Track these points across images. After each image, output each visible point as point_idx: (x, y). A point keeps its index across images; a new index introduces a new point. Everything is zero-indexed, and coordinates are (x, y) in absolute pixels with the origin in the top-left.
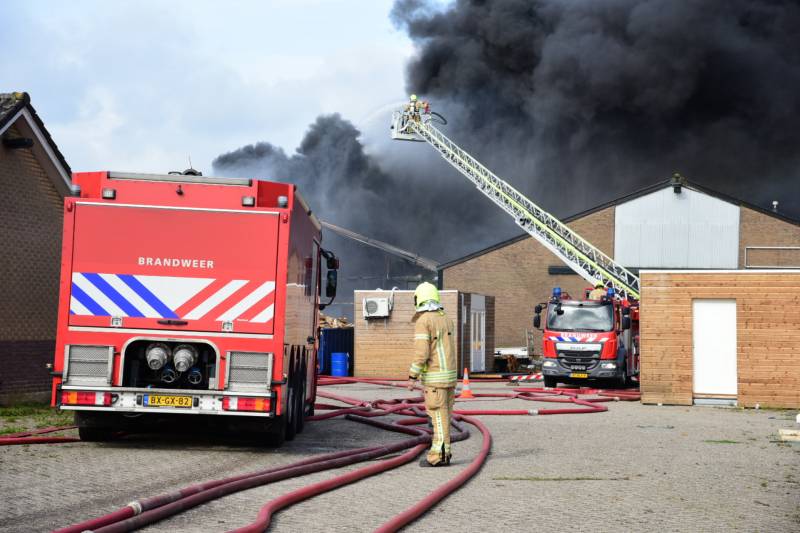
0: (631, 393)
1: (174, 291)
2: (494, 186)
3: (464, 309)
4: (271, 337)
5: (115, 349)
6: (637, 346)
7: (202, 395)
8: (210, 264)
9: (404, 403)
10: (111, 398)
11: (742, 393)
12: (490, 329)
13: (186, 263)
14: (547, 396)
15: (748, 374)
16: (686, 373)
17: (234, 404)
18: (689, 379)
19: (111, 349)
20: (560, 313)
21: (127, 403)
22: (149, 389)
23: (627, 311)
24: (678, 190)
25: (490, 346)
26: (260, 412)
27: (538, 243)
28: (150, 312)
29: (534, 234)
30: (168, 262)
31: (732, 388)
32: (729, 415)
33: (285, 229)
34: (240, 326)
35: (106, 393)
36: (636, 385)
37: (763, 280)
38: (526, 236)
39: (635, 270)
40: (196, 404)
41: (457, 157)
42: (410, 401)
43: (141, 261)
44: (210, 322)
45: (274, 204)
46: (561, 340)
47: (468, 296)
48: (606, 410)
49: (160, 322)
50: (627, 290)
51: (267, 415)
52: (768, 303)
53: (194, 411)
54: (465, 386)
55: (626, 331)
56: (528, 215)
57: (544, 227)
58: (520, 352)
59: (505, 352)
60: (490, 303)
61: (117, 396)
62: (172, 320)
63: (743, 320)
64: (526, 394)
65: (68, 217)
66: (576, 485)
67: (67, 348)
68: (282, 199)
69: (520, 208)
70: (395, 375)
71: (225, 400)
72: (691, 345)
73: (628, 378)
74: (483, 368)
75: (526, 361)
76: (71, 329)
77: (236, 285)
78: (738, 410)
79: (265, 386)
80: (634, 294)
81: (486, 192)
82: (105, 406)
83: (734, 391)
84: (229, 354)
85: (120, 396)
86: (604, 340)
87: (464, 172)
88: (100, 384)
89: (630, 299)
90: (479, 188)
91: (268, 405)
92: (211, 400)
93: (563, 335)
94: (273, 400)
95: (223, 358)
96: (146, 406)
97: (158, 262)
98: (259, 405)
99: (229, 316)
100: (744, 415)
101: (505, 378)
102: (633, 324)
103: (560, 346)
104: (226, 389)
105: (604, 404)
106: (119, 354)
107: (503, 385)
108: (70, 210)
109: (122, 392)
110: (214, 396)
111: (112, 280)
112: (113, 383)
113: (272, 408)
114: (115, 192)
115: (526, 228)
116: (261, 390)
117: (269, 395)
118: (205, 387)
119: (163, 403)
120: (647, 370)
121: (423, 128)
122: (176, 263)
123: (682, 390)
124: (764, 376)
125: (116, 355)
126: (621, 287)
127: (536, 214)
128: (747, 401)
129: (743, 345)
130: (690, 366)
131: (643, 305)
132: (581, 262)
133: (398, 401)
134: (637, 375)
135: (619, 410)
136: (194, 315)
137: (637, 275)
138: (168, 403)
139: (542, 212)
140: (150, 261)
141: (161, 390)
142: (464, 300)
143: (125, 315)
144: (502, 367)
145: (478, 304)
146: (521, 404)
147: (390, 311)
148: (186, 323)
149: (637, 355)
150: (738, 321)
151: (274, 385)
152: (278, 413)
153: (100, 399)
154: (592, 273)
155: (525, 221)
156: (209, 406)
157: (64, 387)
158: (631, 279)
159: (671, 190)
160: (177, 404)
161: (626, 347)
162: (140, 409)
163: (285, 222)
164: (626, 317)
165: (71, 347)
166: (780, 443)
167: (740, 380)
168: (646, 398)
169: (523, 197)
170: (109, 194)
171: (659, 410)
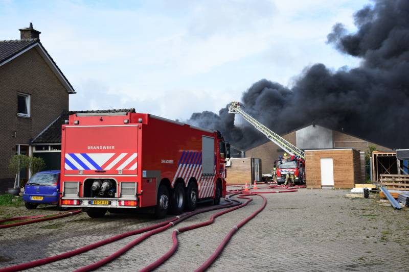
0: (303, 186)
1: (100, 159)
2: (260, 126)
3: (253, 164)
4: (136, 176)
5: (80, 183)
6: (304, 172)
7: (112, 200)
8: (113, 147)
9: (238, 191)
10: (79, 202)
11: (335, 185)
12: (260, 169)
13: (105, 148)
14: (279, 188)
15: (337, 179)
16: (319, 179)
17: (123, 203)
18: (320, 181)
19: (78, 183)
20: (281, 163)
21: (85, 204)
22: (95, 198)
23: (301, 162)
24: (314, 126)
25: (261, 174)
26: (133, 206)
27: (273, 143)
28: (92, 168)
29: (272, 140)
30: (98, 148)
31: (332, 183)
32: (332, 191)
33: (140, 131)
34: (124, 172)
35: (78, 200)
36: (305, 184)
37: (340, 152)
38: (270, 140)
39: (303, 150)
40: (110, 203)
41: (248, 118)
42: (239, 190)
43: (89, 148)
44: (114, 171)
45: (137, 122)
46: (282, 171)
47: (254, 159)
48: (297, 191)
49: (96, 171)
50: (301, 156)
51: (135, 207)
52: (342, 158)
53: (109, 206)
54: (255, 186)
55: (301, 168)
56: (270, 135)
57: (275, 138)
58: (269, 175)
59: (265, 175)
60: (260, 161)
61: (82, 201)
62: (100, 170)
63: (335, 163)
64: (273, 187)
65: (63, 132)
66: (292, 210)
67: (63, 183)
68: (140, 120)
69: (268, 133)
70: (233, 183)
71: (120, 201)
72: (320, 172)
73: (302, 182)
74: (259, 180)
75: (271, 178)
76: (65, 175)
77: (123, 155)
78: (334, 189)
79: (134, 196)
80: (303, 157)
81: (257, 128)
82: (77, 205)
83: (333, 184)
84: (120, 183)
85: (83, 201)
86: (295, 171)
87: (251, 123)
88: (75, 196)
89: (302, 158)
90: (255, 127)
91: (136, 203)
92: (116, 201)
93: (283, 170)
94: (138, 201)
95: (119, 185)
96: (92, 205)
97: (95, 148)
98: (133, 204)
99: (120, 168)
100: (336, 191)
101: (266, 183)
102: (303, 166)
103: (282, 173)
104: (120, 197)
105: (296, 189)
106: (82, 184)
107: (265, 185)
108: (64, 130)
109: (84, 200)
110: (117, 200)
111: (79, 156)
112: (80, 196)
113: (138, 205)
114: (78, 122)
115: (270, 138)
116: (133, 197)
117: (135, 199)
118: (113, 196)
119: (98, 203)
120: (308, 179)
121: (238, 110)
122: (101, 148)
123: (318, 185)
124: (341, 179)
125: (81, 185)
126: (299, 155)
127: (273, 134)
128: (337, 187)
129: (335, 171)
130: (320, 178)
131: (306, 161)
132: (287, 148)
133: (236, 190)
134: (305, 181)
135: (301, 191)
136: (108, 168)
137: (304, 151)
138: (100, 204)
139: (275, 134)
140: (92, 147)
141: (98, 198)
142: (253, 160)
143: (84, 169)
144: (264, 180)
145: (257, 161)
146: (272, 190)
147: (231, 164)
148: (105, 171)
149: (305, 174)
150: (334, 164)
151: (137, 195)
152: (140, 206)
153: (75, 203)
154: (290, 151)
155: (270, 136)
156: (115, 204)
157: (63, 198)
158: (302, 153)
159: (312, 126)
160: (103, 204)
161: (301, 172)
162: (90, 206)
163: (140, 128)
164: (301, 164)
165: (65, 182)
166: (346, 197)
167: (334, 181)
168: (308, 187)
169: (268, 129)
170: (76, 122)
171: (312, 191)
